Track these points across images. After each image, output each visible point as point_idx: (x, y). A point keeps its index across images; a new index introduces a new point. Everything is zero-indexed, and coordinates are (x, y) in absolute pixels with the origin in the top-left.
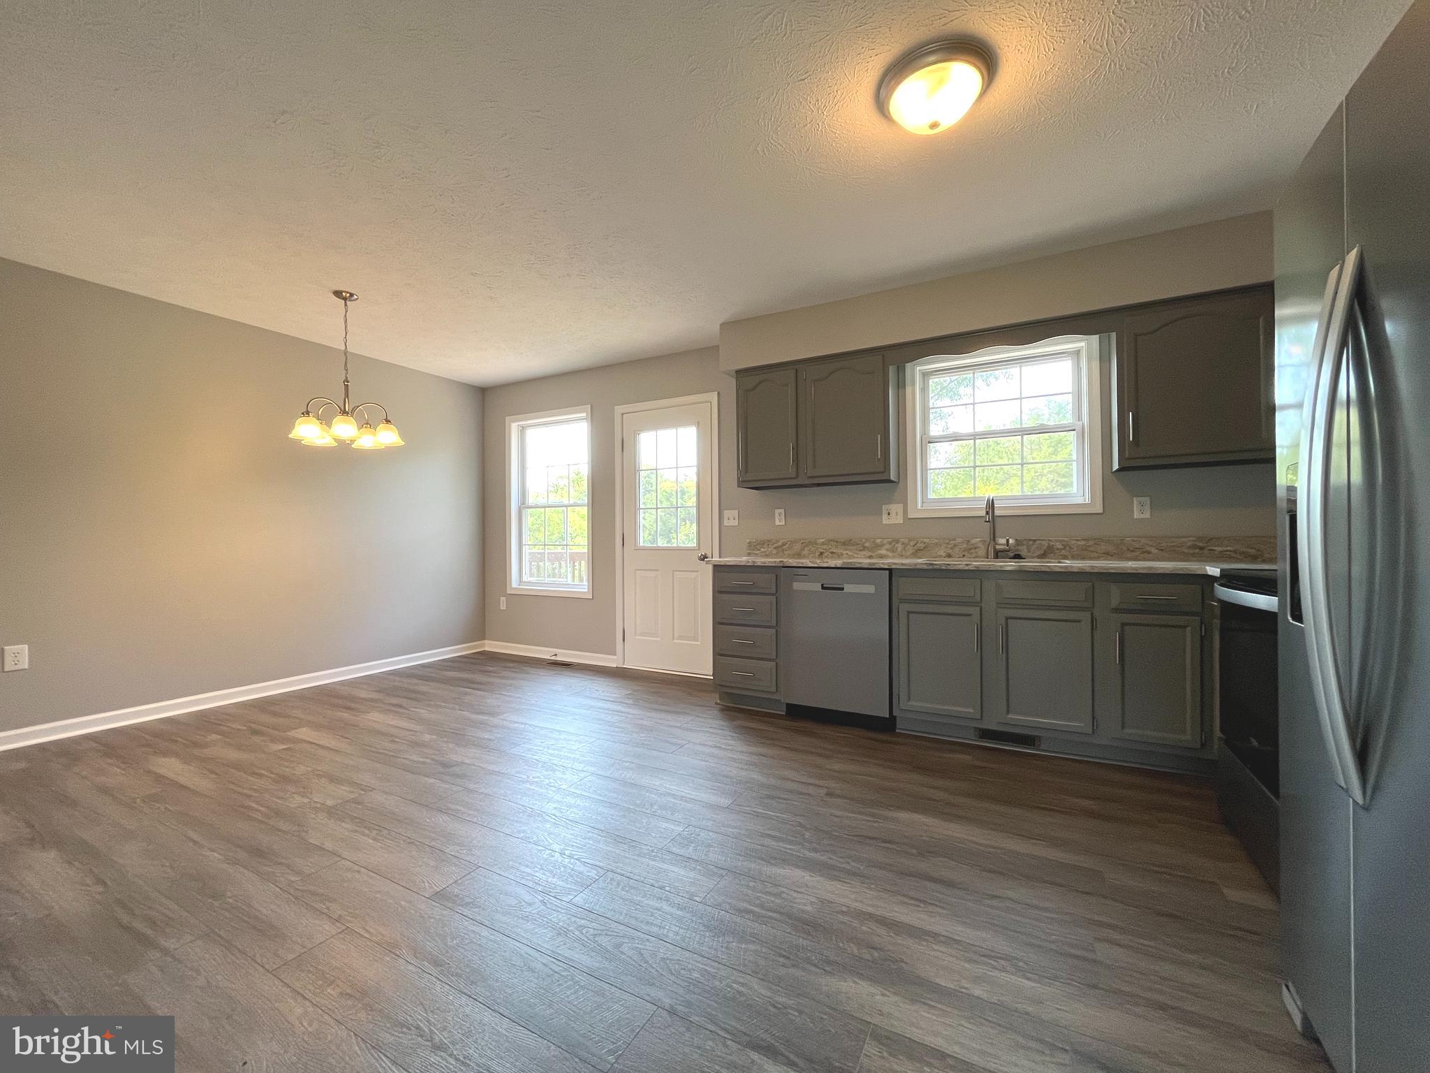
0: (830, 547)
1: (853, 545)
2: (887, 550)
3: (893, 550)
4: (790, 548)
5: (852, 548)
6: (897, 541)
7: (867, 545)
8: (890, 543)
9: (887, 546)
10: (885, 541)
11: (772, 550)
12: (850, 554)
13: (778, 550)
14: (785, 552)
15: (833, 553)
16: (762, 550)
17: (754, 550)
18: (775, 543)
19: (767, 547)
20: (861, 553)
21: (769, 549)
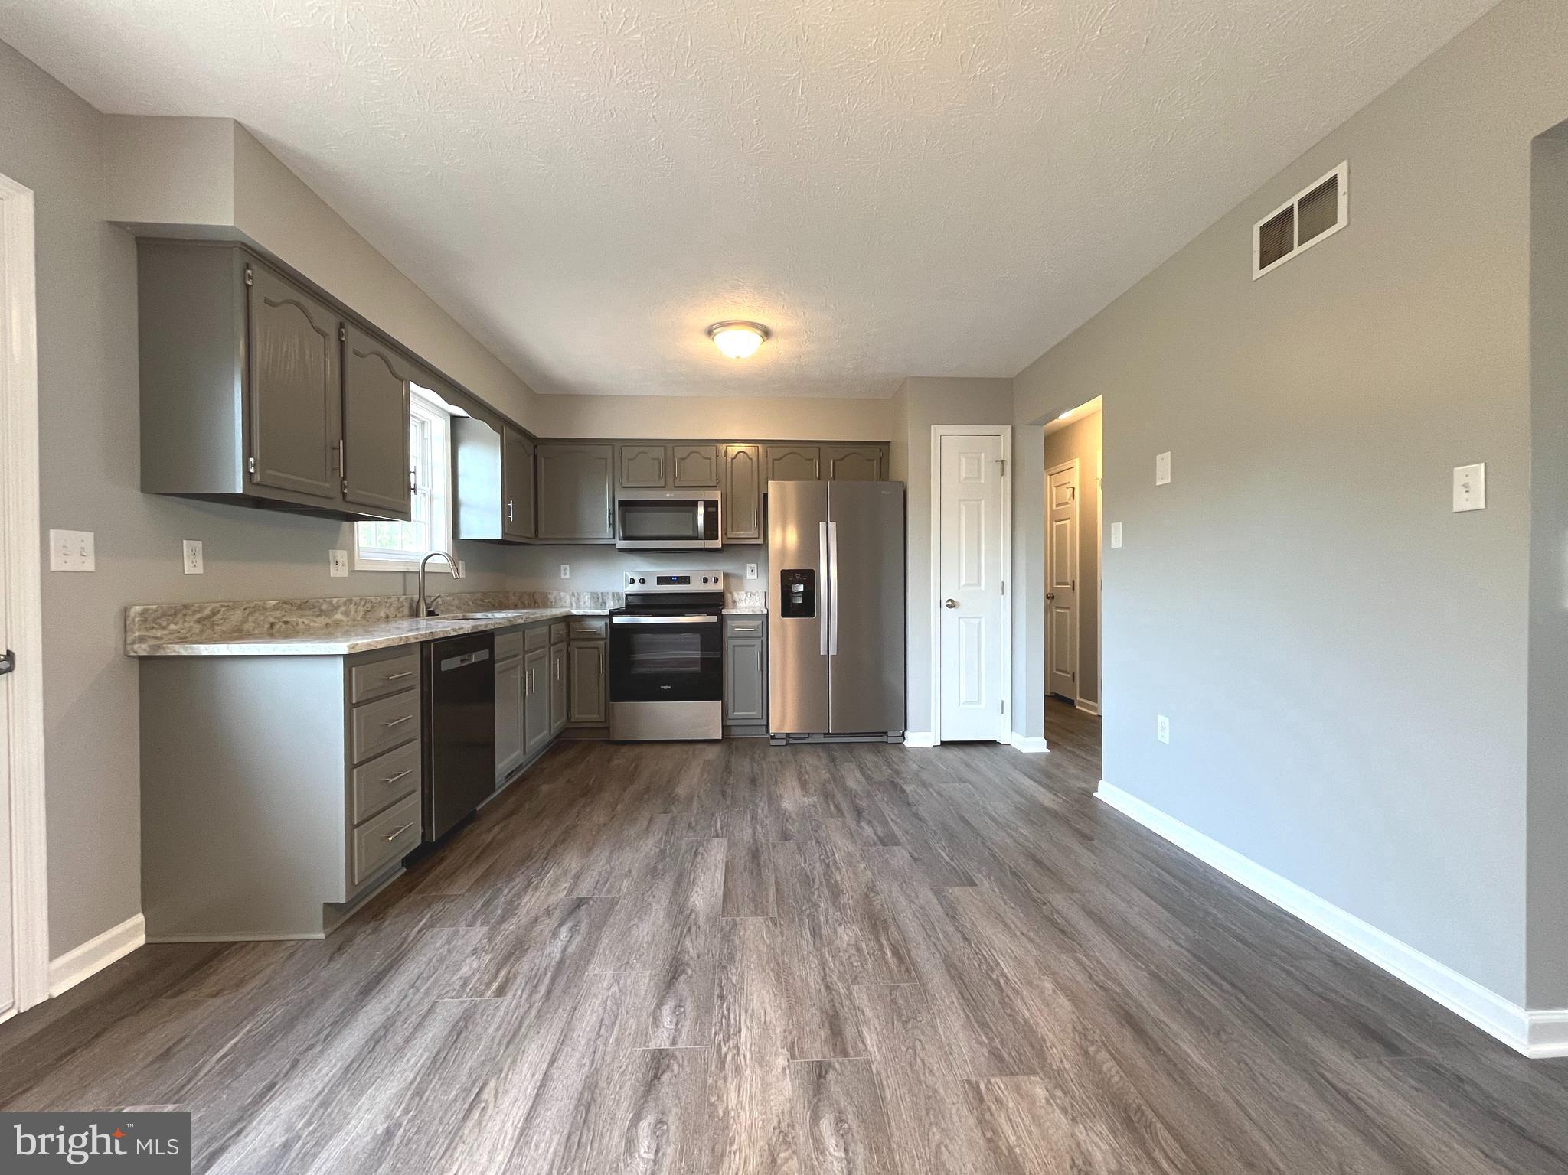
1: (310, 609)
2: (342, 613)
3: (347, 614)
6: (350, 602)
8: (344, 603)
10: (340, 601)
11: (191, 627)
12: (307, 622)
13: (203, 625)
14: (216, 628)
15: (286, 623)
16: (173, 627)
17: (153, 628)
18: (199, 611)
19: (181, 621)
20: (319, 620)
21: (186, 625)
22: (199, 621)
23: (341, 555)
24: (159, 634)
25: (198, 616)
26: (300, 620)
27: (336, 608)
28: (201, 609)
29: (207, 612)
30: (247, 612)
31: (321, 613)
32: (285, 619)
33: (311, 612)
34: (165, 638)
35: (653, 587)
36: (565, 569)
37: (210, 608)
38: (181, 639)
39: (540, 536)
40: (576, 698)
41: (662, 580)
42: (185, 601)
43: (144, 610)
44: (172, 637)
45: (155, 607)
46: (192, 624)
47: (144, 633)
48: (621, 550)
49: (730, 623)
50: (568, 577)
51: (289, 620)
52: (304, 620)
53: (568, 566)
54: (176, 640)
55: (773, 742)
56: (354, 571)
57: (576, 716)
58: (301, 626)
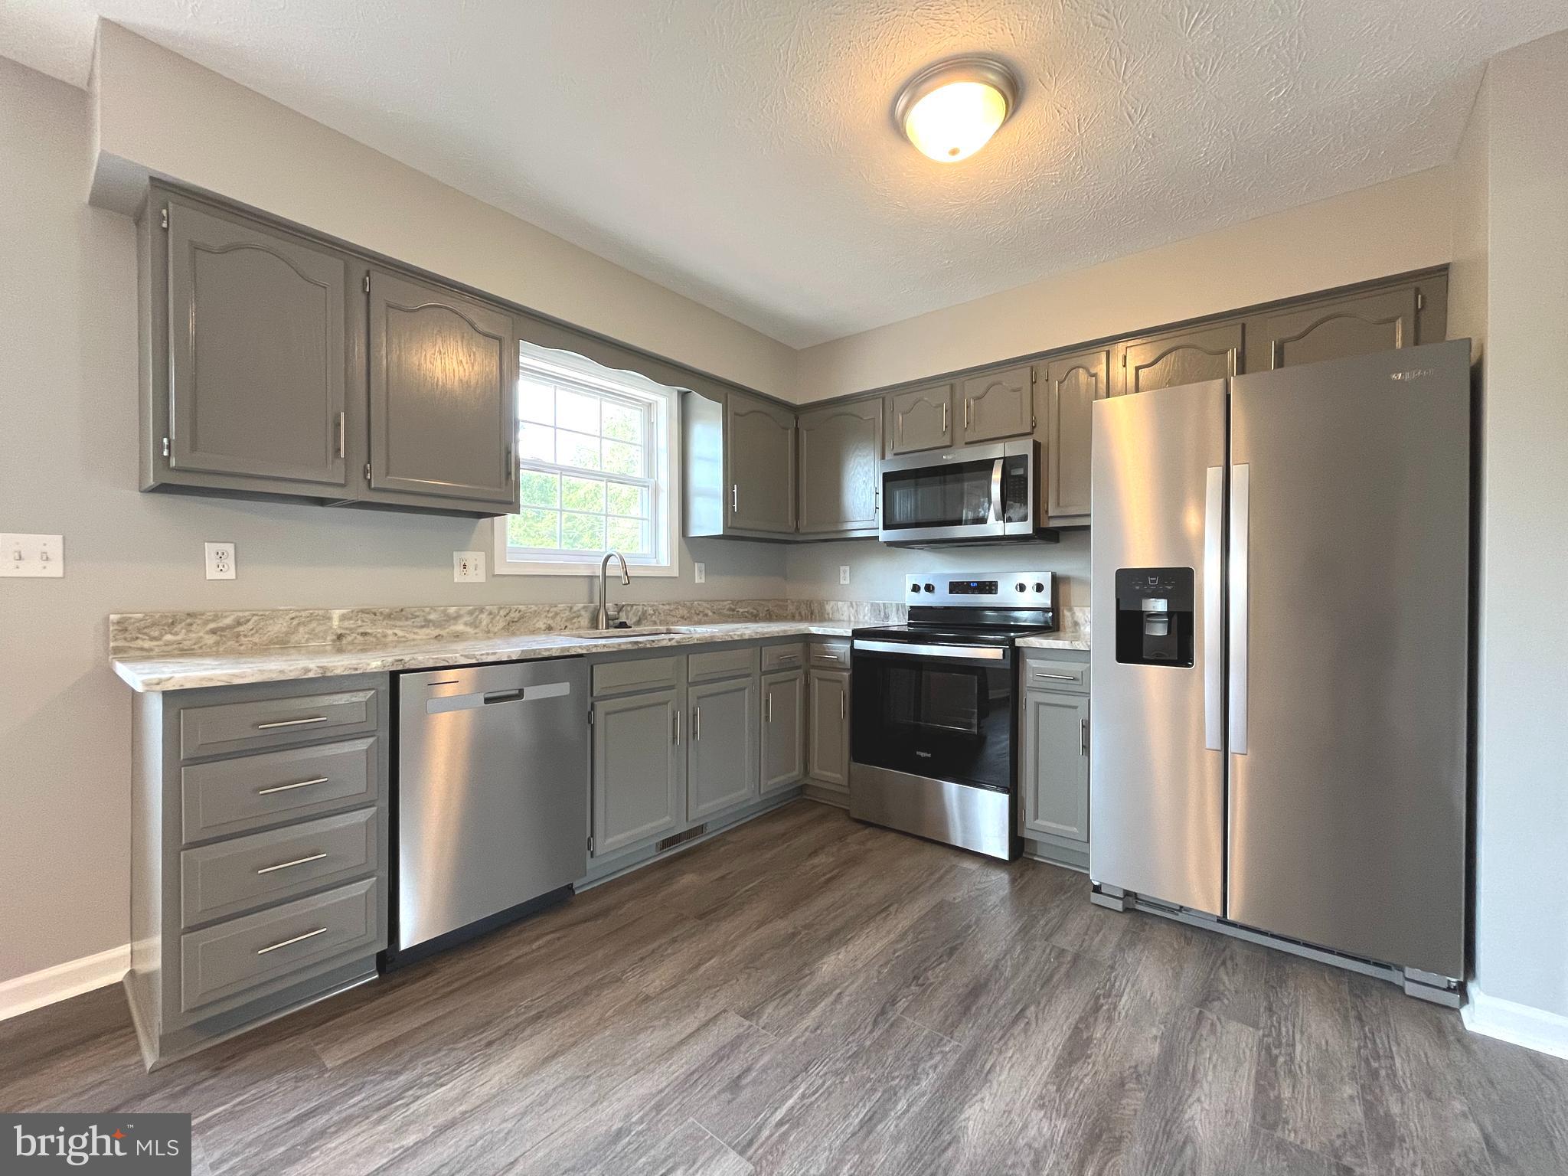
0: (359, 623)
1: (407, 619)
2: (466, 624)
3: (474, 624)
4: (256, 630)
5: (407, 623)
6: (482, 611)
7: (432, 617)
8: (471, 613)
9: (467, 618)
10: (464, 610)
11: (201, 638)
12: (400, 633)
13: (221, 636)
14: (243, 639)
15: (364, 634)
16: (168, 637)
17: (137, 638)
18: (213, 621)
19: (184, 631)
20: (425, 631)
21: (193, 635)
22: (213, 632)
23: (474, 558)
24: (147, 644)
25: (212, 626)
26: (390, 632)
27: (457, 618)
28: (216, 618)
29: (228, 621)
30: (295, 622)
31: (427, 623)
32: (361, 630)
33: (409, 623)
34: (157, 650)
35: (942, 598)
36: (845, 573)
37: (232, 617)
38: (182, 650)
39: (802, 530)
40: (816, 747)
41: (956, 587)
42: (191, 609)
43: (121, 619)
44: (169, 648)
45: (140, 616)
46: (201, 634)
47: (120, 644)
48: (890, 544)
49: (1031, 664)
50: (847, 582)
51: (369, 631)
52: (396, 631)
53: (848, 568)
54: (176, 652)
55: (1095, 898)
56: (494, 576)
57: (816, 770)
58: (391, 638)
